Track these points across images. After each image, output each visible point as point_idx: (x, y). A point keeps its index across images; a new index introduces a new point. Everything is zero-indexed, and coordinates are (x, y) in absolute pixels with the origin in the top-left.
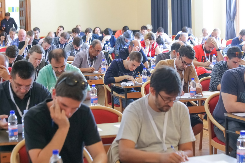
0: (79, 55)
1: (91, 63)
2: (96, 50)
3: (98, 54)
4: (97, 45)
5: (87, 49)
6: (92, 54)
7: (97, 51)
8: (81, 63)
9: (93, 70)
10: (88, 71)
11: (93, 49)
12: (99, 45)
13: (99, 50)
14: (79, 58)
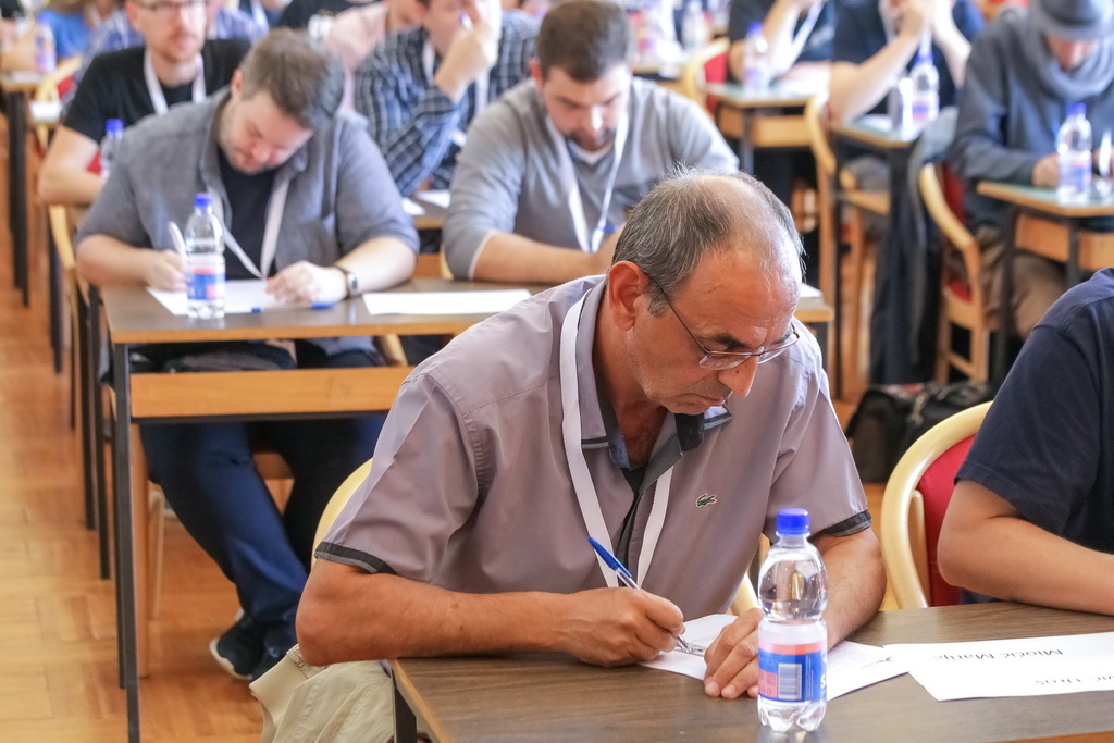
0: (437, 391)
1: (624, 496)
2: (708, 331)
3: (725, 390)
4: (710, 267)
5: (572, 300)
6: (648, 388)
7: (719, 350)
8: (481, 500)
9: (649, 631)
10: (578, 647)
11: (657, 314)
12: (743, 256)
13: (738, 334)
14: (442, 433)
